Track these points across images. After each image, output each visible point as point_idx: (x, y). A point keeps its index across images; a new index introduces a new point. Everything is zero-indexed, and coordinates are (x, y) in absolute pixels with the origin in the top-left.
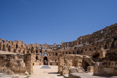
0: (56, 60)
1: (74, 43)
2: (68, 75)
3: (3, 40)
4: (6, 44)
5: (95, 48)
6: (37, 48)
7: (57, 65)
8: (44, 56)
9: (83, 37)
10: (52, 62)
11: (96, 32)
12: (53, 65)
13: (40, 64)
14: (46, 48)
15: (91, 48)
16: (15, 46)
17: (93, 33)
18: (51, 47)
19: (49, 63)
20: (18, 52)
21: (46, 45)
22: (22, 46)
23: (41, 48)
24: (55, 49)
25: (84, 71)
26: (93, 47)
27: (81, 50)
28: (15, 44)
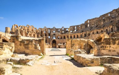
0: (64, 43)
1: (81, 26)
2: (73, 56)
3: (16, 26)
4: (19, 29)
5: (102, 31)
6: (46, 31)
7: (65, 48)
8: (53, 40)
9: (90, 20)
10: (60, 45)
11: (103, 15)
12: (61, 48)
13: (49, 47)
14: (55, 32)
15: (98, 31)
16: (27, 31)
17: (100, 16)
18: (59, 30)
19: (57, 46)
20: (29, 36)
21: (54, 28)
22: (32, 30)
23: (49, 32)
24: (63, 32)
25: (85, 53)
26: (100, 30)
27: (88, 33)
28: (26, 28)
